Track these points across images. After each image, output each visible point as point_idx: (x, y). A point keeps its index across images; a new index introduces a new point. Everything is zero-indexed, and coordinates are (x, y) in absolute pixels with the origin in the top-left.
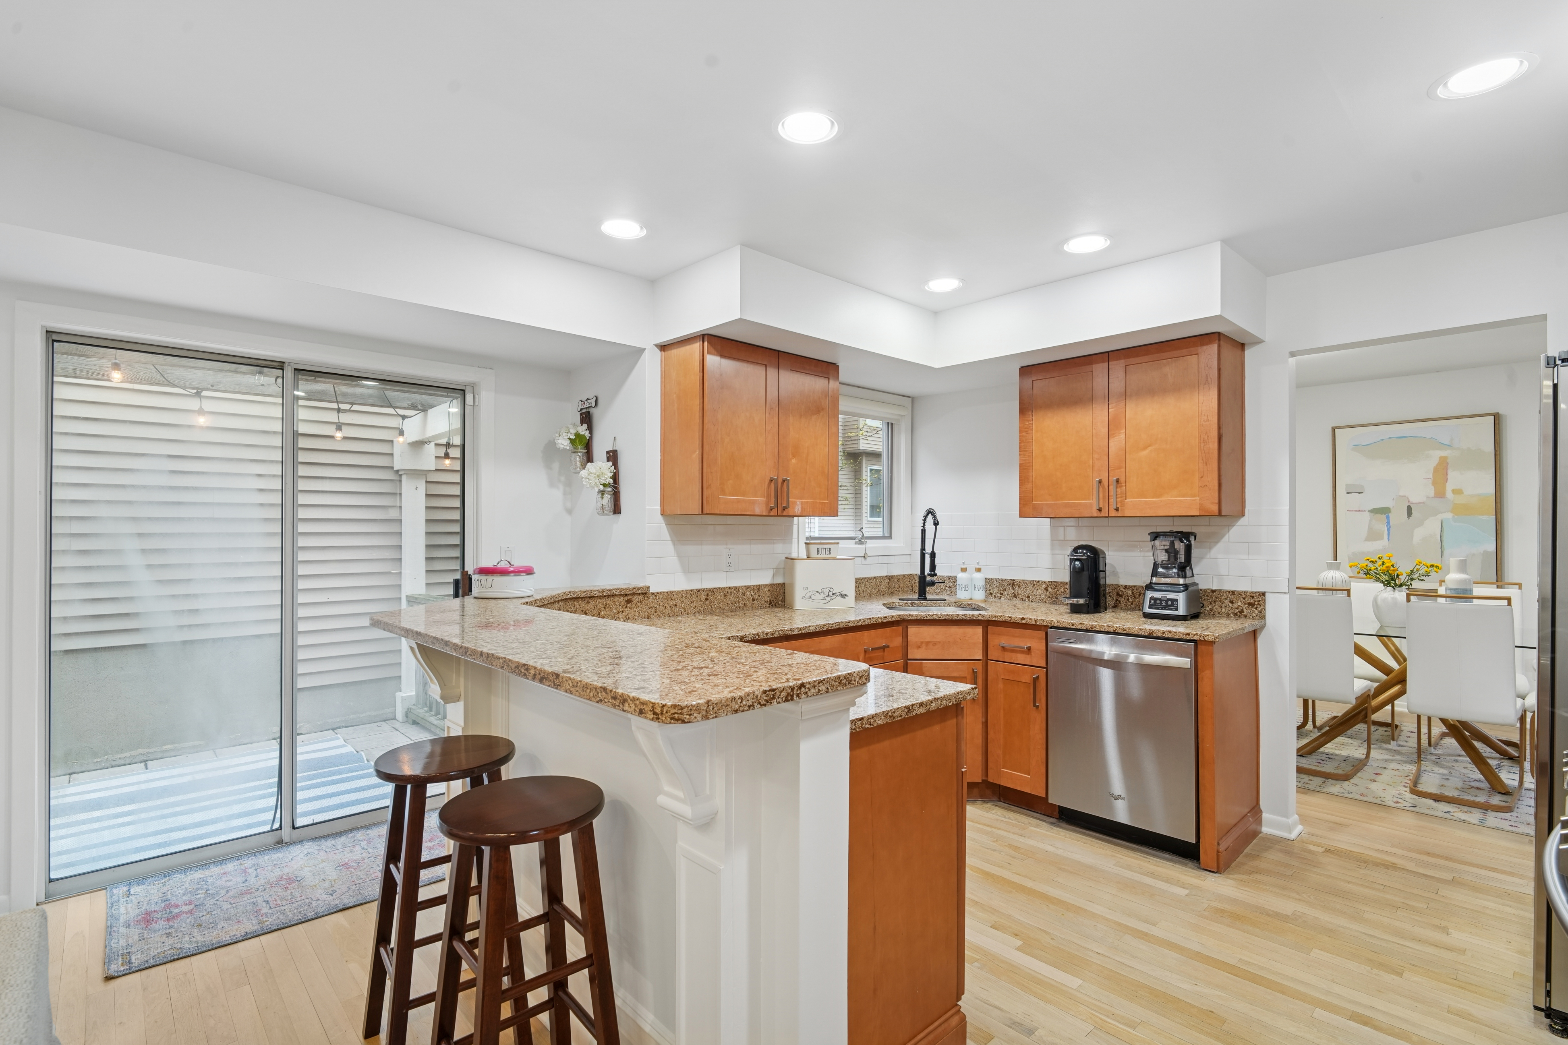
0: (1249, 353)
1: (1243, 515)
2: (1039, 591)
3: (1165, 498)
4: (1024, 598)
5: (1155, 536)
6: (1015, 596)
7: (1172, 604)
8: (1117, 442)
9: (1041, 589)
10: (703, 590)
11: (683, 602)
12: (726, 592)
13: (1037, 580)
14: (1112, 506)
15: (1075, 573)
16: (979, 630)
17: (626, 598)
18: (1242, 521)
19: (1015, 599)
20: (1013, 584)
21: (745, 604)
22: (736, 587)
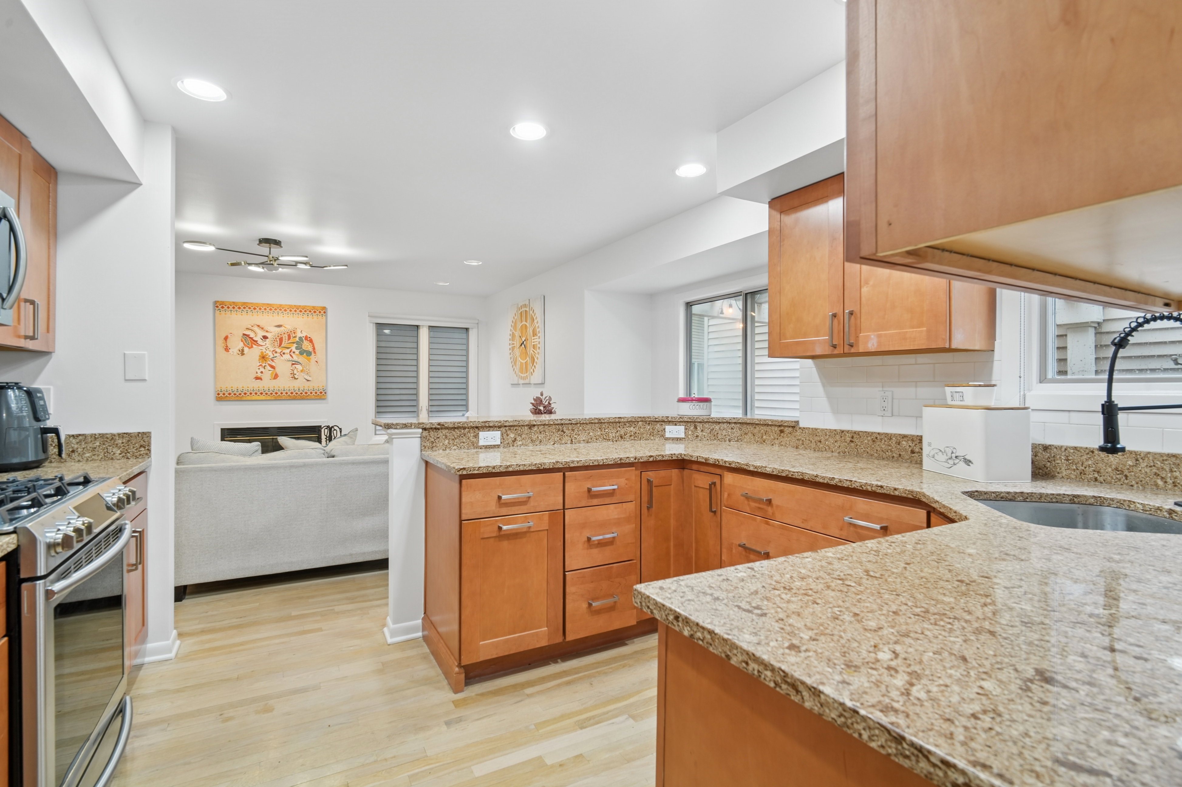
10: (848, 432)
22: (887, 434)
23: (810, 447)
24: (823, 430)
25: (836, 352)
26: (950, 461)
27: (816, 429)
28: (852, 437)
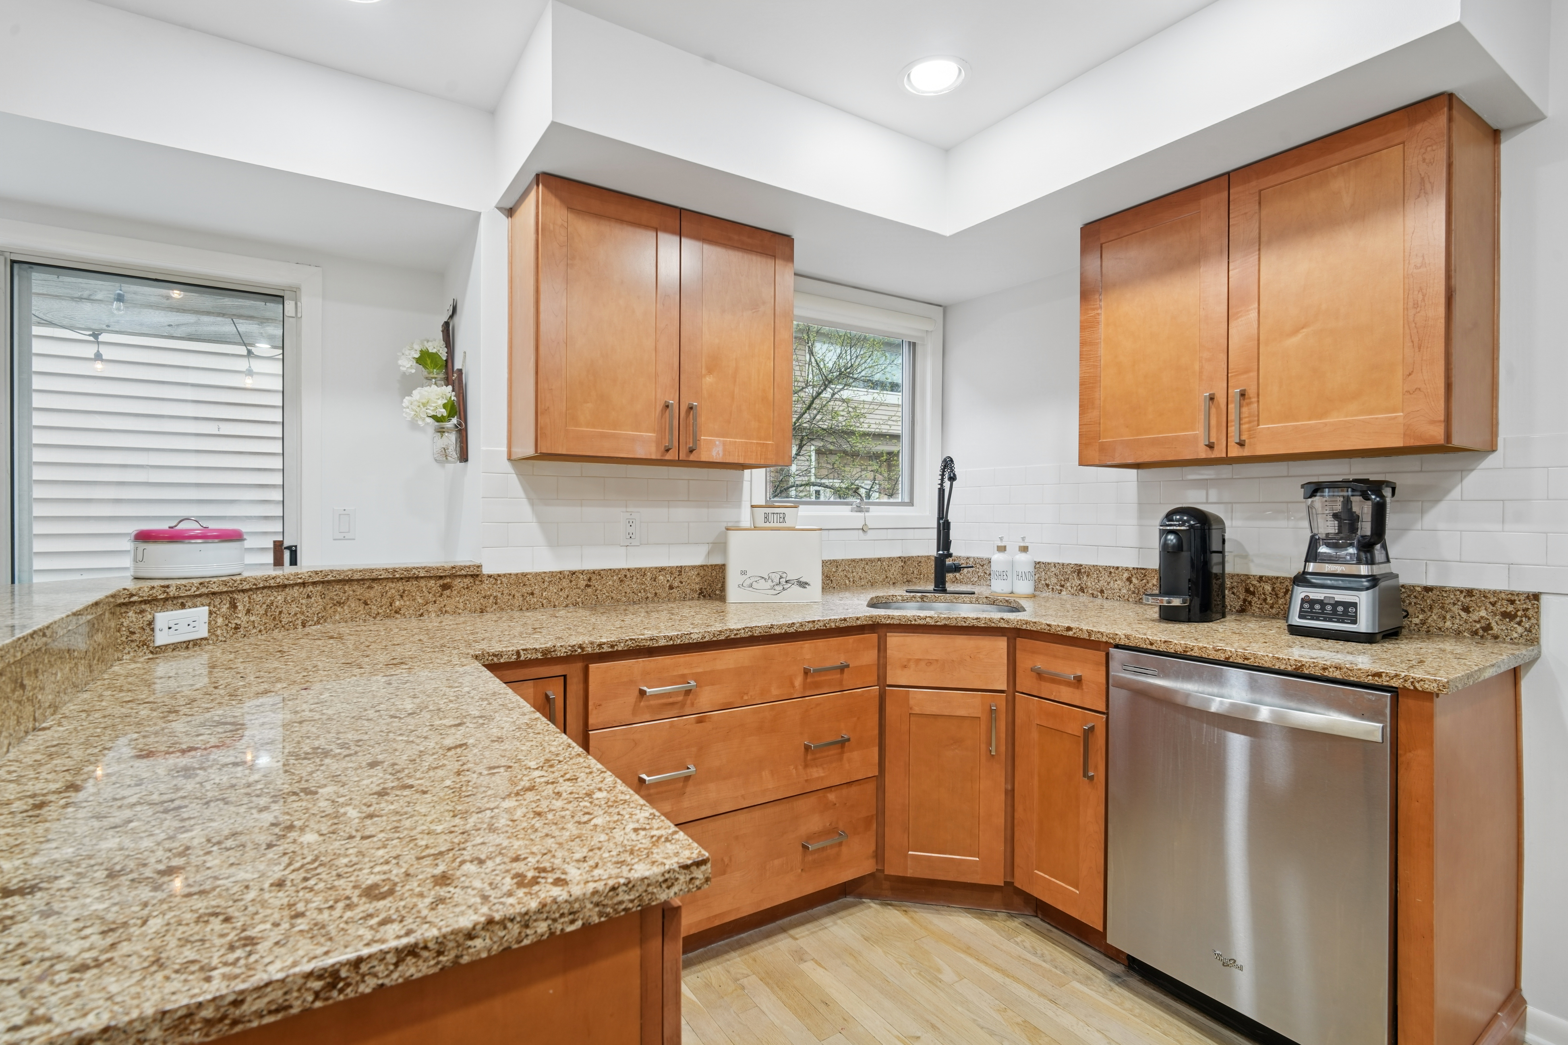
0: (1506, 147)
1: (1492, 449)
2: (1119, 582)
3: (1334, 418)
4: (1095, 593)
5: (1315, 489)
6: (1082, 590)
7: (1345, 612)
8: (1243, 326)
9: (1121, 579)
10: (582, 572)
11: (545, 589)
12: (623, 576)
13: (1116, 565)
14: (1234, 438)
15: (1169, 554)
16: (1002, 644)
17: (441, 582)
18: (1491, 461)
19: (1081, 594)
20: (1079, 572)
21: (656, 594)
22: (640, 569)
23: (512, 605)
24: (537, 575)
25: (668, 457)
26: (776, 587)
27: (524, 575)
28: (590, 580)
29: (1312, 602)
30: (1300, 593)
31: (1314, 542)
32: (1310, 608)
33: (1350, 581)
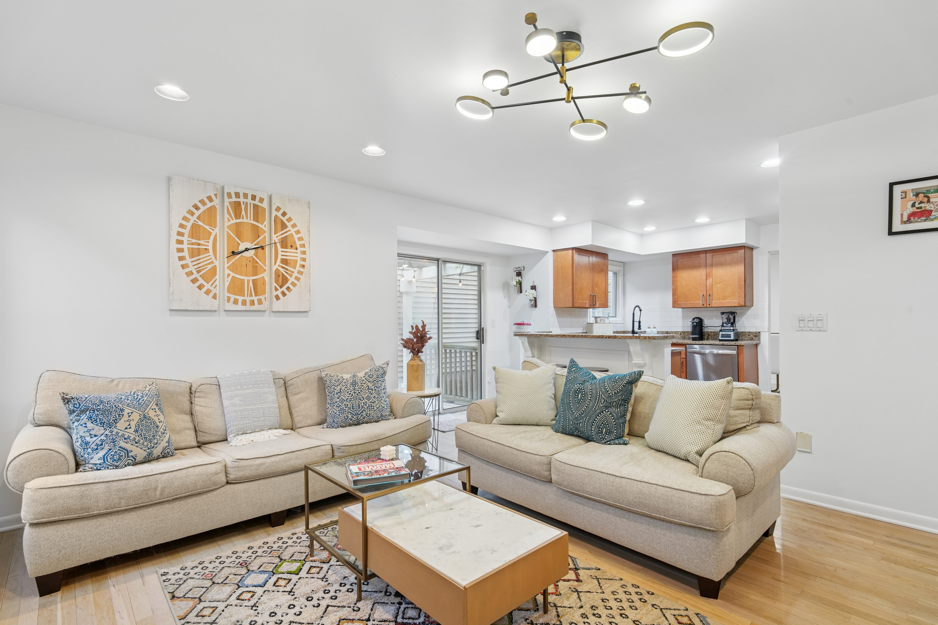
0: (754, 252)
1: (753, 306)
3: (726, 301)
5: (723, 313)
7: (729, 336)
8: (709, 282)
13: (677, 331)
14: (708, 303)
15: (694, 327)
18: (752, 308)
20: (667, 333)
29: (723, 335)
30: (721, 333)
31: (723, 323)
32: (723, 336)
33: (729, 330)
